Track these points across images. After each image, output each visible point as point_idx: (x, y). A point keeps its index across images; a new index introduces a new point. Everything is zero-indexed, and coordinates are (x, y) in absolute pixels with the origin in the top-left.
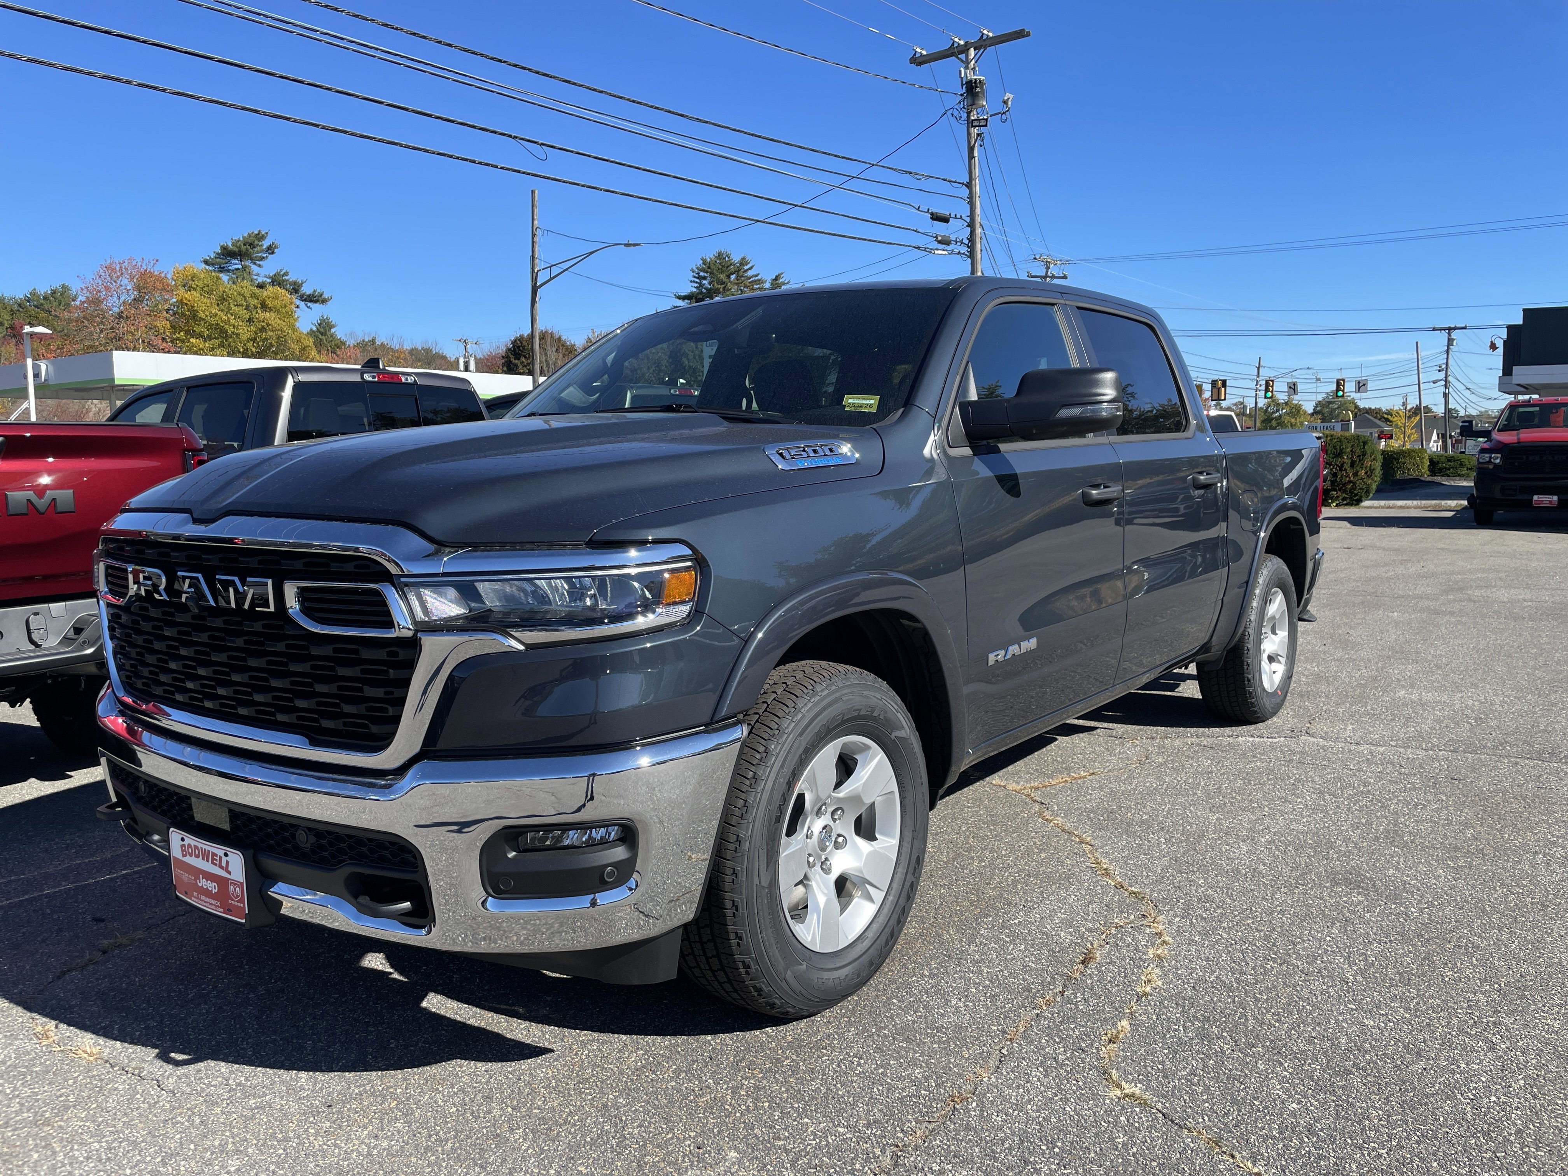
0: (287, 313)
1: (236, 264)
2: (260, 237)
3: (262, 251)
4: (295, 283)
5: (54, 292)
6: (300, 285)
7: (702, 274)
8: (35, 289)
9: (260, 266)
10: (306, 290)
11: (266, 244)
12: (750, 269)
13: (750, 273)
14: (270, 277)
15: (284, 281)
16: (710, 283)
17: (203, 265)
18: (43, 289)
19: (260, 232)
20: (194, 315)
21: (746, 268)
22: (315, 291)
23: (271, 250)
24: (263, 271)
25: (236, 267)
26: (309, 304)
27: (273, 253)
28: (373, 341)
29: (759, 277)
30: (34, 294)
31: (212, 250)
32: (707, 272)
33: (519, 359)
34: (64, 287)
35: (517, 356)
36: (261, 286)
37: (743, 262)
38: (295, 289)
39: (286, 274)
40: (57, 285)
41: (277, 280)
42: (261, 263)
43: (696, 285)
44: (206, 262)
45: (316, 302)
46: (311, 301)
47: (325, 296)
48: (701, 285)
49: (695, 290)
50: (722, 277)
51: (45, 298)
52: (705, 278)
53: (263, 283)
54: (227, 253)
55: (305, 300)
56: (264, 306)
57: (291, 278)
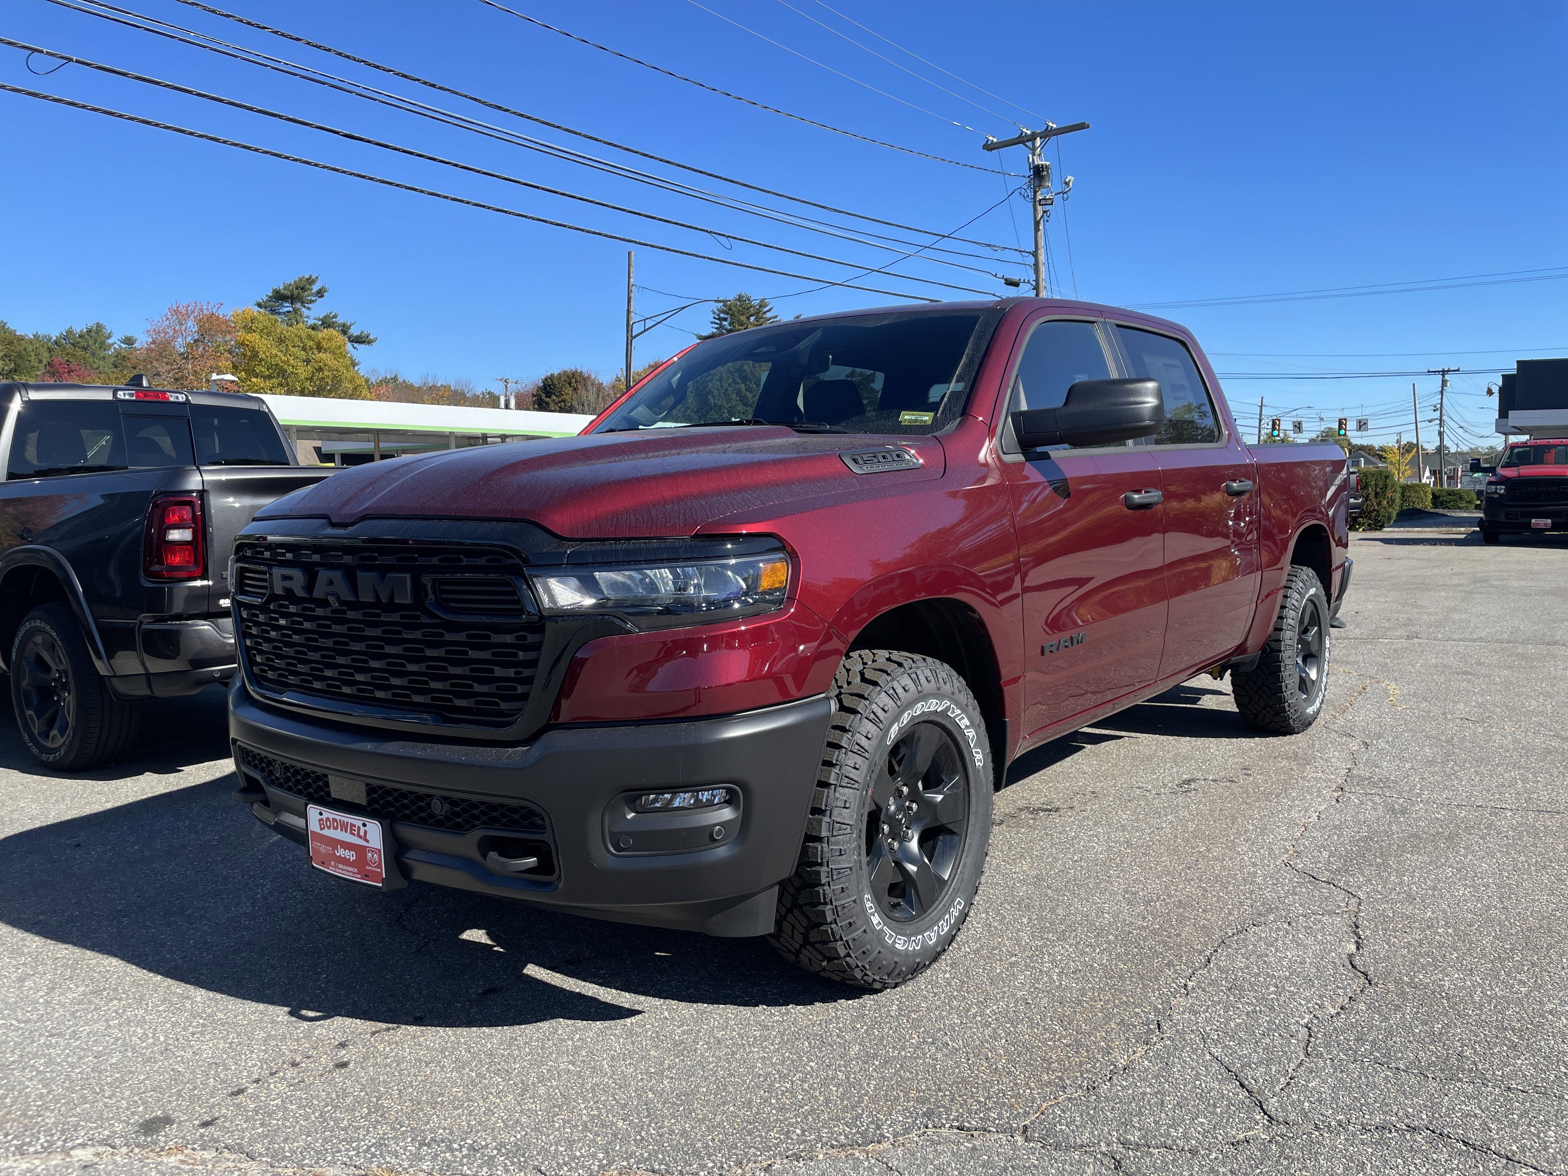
0: (341, 354)
1: (287, 307)
2: (311, 281)
3: (312, 295)
4: (344, 325)
5: (89, 331)
6: (349, 328)
7: (722, 315)
8: (71, 328)
9: (309, 309)
10: (354, 331)
11: (315, 288)
12: (769, 311)
13: (768, 315)
14: (319, 320)
15: (334, 323)
16: (730, 324)
17: (257, 308)
18: (79, 327)
19: (311, 277)
20: (255, 354)
21: (765, 310)
22: (362, 332)
23: (320, 293)
24: (314, 312)
25: (288, 309)
26: (355, 345)
27: (322, 296)
28: (395, 379)
29: (778, 319)
30: (70, 332)
31: (265, 293)
32: (727, 314)
33: (550, 397)
34: (98, 325)
35: (548, 394)
36: (314, 328)
37: (762, 304)
38: (344, 330)
39: (335, 316)
40: (91, 323)
41: (327, 323)
42: (310, 306)
43: (717, 326)
44: (259, 305)
45: (363, 342)
46: (357, 342)
47: (371, 337)
48: (721, 326)
49: (715, 331)
50: (743, 318)
51: (80, 336)
52: (725, 319)
53: (315, 325)
54: (279, 297)
55: (352, 341)
56: (319, 348)
57: (340, 320)
